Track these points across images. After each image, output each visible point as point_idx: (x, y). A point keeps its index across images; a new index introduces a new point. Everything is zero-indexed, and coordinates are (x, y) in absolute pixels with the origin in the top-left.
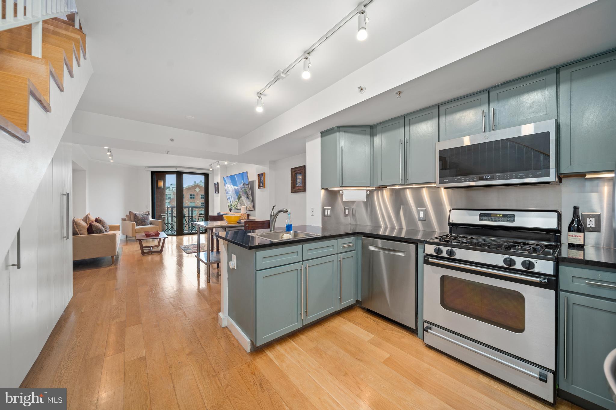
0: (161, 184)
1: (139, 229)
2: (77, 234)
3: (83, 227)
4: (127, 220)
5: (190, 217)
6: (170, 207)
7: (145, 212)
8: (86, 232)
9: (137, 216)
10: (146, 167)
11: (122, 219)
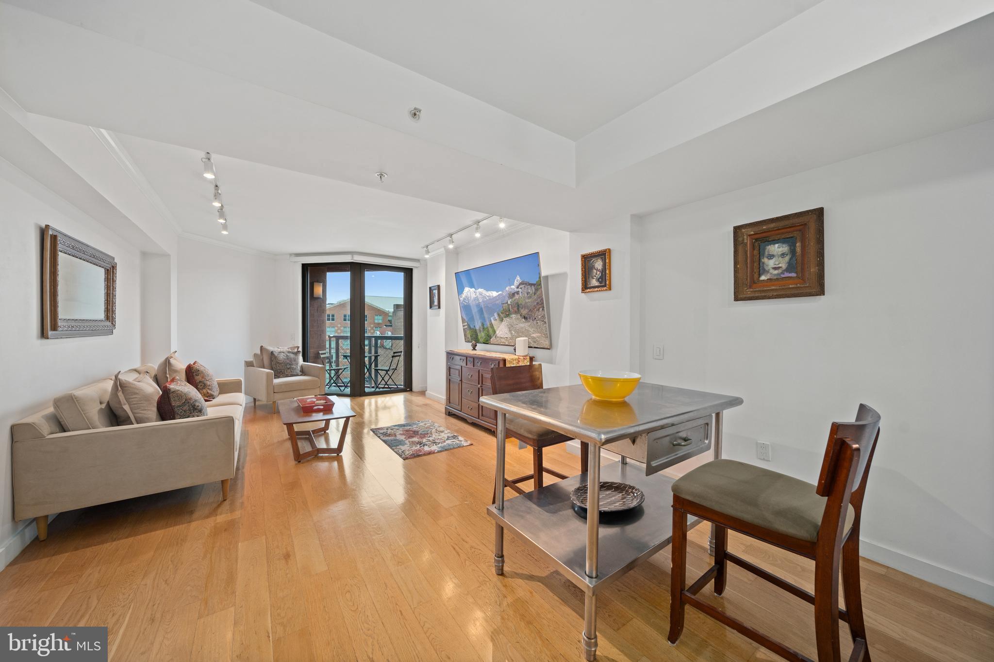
0: (318, 290)
1: (280, 385)
2: (127, 421)
3: (147, 398)
4: (255, 365)
5: (373, 358)
6: (334, 337)
7: (291, 348)
8: (152, 411)
9: (276, 357)
10: (291, 255)
11: (246, 362)
